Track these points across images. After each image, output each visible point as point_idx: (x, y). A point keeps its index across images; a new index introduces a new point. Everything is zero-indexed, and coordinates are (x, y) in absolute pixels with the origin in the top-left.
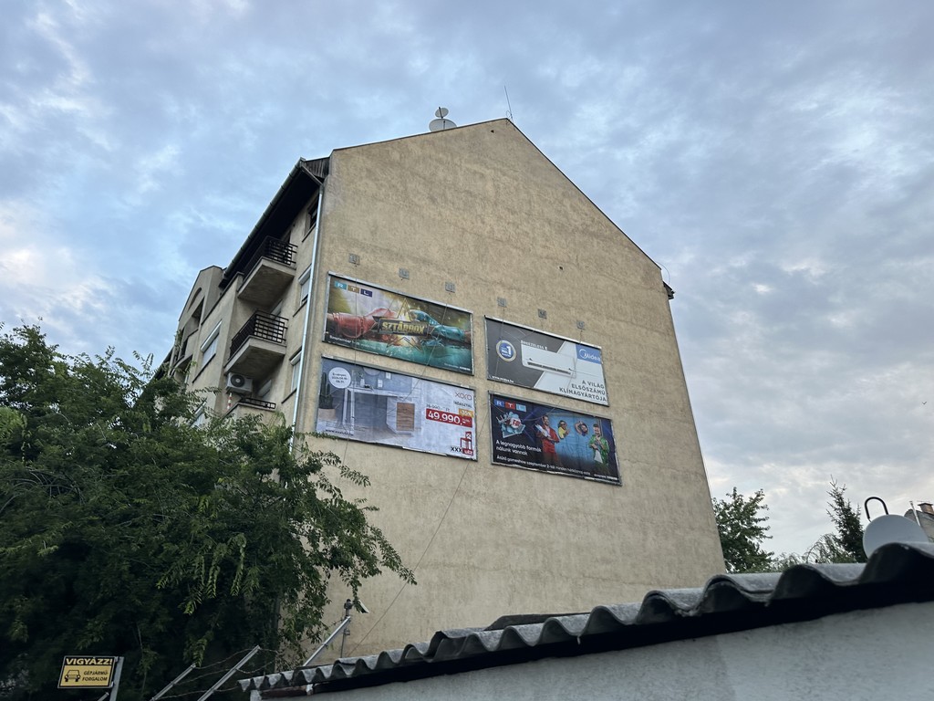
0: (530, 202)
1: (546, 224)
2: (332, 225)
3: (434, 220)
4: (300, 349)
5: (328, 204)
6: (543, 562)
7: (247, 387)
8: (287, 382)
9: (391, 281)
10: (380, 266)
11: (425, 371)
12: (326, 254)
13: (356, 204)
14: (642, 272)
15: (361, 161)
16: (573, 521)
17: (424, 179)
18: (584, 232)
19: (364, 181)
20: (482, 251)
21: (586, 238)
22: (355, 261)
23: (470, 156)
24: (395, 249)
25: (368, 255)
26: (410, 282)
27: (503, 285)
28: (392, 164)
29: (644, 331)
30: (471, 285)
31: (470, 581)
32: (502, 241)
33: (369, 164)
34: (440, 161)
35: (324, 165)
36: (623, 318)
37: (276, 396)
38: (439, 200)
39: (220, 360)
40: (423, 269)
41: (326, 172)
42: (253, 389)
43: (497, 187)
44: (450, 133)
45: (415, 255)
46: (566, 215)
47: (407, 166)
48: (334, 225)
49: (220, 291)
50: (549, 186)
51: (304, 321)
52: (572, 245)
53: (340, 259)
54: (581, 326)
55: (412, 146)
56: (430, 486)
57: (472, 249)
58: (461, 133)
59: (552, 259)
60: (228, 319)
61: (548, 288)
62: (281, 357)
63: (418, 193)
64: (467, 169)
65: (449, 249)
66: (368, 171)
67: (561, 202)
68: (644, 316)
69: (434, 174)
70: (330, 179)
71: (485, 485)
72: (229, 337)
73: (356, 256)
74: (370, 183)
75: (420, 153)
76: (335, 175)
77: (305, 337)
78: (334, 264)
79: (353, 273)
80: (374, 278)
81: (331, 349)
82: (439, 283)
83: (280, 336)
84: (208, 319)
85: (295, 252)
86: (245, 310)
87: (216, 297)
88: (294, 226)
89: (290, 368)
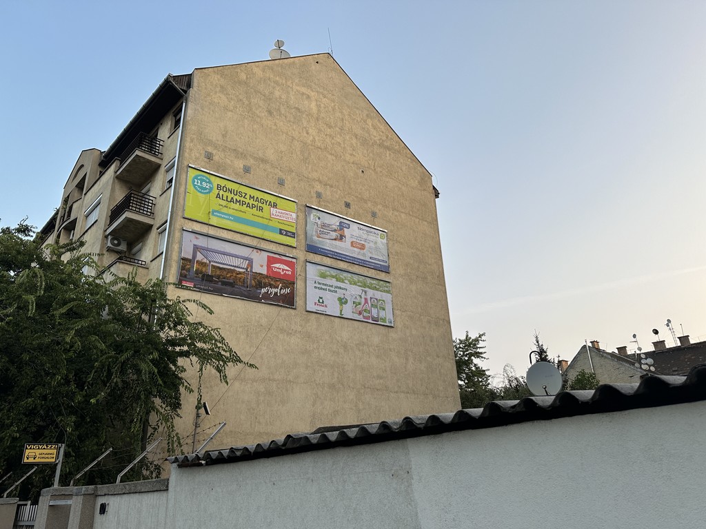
0: (343, 119)
1: (354, 138)
2: (192, 128)
3: (271, 128)
4: (166, 222)
5: (189, 112)
6: (338, 378)
7: (123, 247)
8: (155, 246)
9: (236, 174)
11: (260, 243)
12: (187, 151)
13: (211, 112)
14: (419, 177)
15: (216, 79)
16: (360, 351)
17: (264, 96)
18: (381, 145)
19: (218, 94)
21: (382, 150)
22: (209, 157)
23: (300, 81)
26: (251, 176)
27: (320, 182)
28: (240, 83)
29: (418, 220)
30: (297, 180)
31: (287, 390)
32: (321, 149)
33: (222, 82)
34: (276, 83)
35: (187, 80)
36: (403, 211)
37: (146, 255)
38: (275, 113)
39: (101, 225)
41: (189, 85)
42: (128, 248)
43: (318, 106)
44: (286, 61)
45: (255, 155)
46: (368, 132)
47: (252, 85)
48: (193, 128)
49: (100, 169)
50: (357, 108)
51: (169, 201)
52: (371, 155)
53: (198, 155)
54: (374, 215)
55: (256, 70)
56: (262, 325)
57: (299, 153)
58: (294, 62)
59: (356, 164)
60: (107, 193)
61: (352, 186)
62: (151, 227)
63: (260, 107)
64: (297, 91)
65: (281, 152)
66: (222, 87)
67: (365, 121)
68: (418, 210)
69: (271, 93)
70: (192, 92)
71: (301, 326)
72: (108, 208)
73: (211, 154)
74: (223, 97)
75: (262, 76)
76: (195, 89)
77: (170, 213)
78: (193, 159)
79: (207, 166)
80: (224, 171)
81: (190, 224)
82: (273, 177)
83: (149, 210)
84: (90, 191)
85: (162, 146)
86: (121, 187)
87: (97, 173)
88: (161, 124)
89: (158, 235)
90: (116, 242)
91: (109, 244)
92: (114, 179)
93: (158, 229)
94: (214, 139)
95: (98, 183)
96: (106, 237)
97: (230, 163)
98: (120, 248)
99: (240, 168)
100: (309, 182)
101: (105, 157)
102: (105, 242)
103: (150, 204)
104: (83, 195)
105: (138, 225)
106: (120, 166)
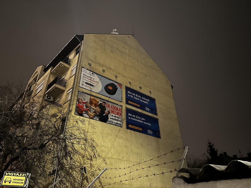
1: (142, 64)
5: (83, 48)
7: (52, 99)
8: (66, 99)
11: (108, 99)
13: (91, 49)
17: (110, 46)
20: (125, 68)
21: (152, 69)
23: (123, 42)
24: (101, 64)
25: (93, 64)
26: (105, 73)
27: (130, 78)
28: (102, 40)
29: (166, 96)
30: (122, 77)
32: (130, 66)
36: (161, 92)
37: (61, 102)
38: (114, 52)
40: (109, 70)
43: (129, 52)
45: (107, 66)
46: (147, 62)
47: (106, 42)
51: (72, 81)
52: (148, 70)
54: (150, 92)
55: (107, 37)
57: (122, 67)
58: (120, 36)
59: (143, 73)
60: (47, 79)
61: (142, 81)
62: (64, 91)
63: (109, 50)
65: (116, 66)
66: (95, 41)
68: (166, 92)
69: (113, 45)
70: (83, 41)
72: (47, 84)
73: (90, 64)
74: (95, 44)
75: (109, 39)
79: (89, 68)
80: (95, 71)
81: (82, 89)
83: (64, 85)
84: (39, 80)
85: (71, 61)
86: (53, 77)
87: (42, 74)
88: (70, 54)
89: (67, 94)
90: (49, 97)
92: (50, 74)
93: (67, 92)
94: (92, 59)
95: (43, 76)
96: (45, 95)
97: (97, 68)
98: (50, 100)
99: (101, 70)
100: (126, 78)
101: (46, 68)
102: (45, 97)
103: (64, 82)
104: (36, 82)
105: (59, 90)
106: (53, 68)
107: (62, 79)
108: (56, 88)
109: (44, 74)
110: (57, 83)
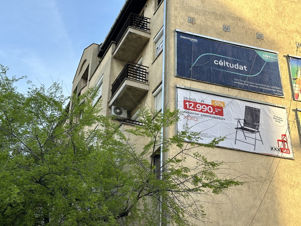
4: (161, 83)
7: (124, 115)
9: (218, 34)
10: (209, 24)
11: (248, 96)
12: (173, 18)
20: (281, 9)
22: (192, 21)
24: (218, 12)
25: (200, 17)
26: (231, 34)
30: (276, 34)
32: (294, 2)
39: (105, 99)
40: (239, 24)
42: (128, 116)
45: (233, 16)
49: (99, 59)
51: (162, 65)
53: (182, 21)
56: (262, 177)
57: (273, 8)
60: (108, 72)
62: (146, 92)
65: (257, 10)
72: (110, 83)
73: (193, 18)
77: (163, 75)
78: (179, 25)
79: (191, 29)
80: (206, 32)
81: (182, 82)
82: (251, 33)
83: (144, 78)
84: (93, 77)
85: (149, 23)
86: (118, 66)
87: (97, 63)
88: (146, 6)
89: (153, 99)
90: (118, 111)
91: (113, 113)
92: (112, 60)
93: (153, 93)
94: (195, 6)
95: (99, 67)
96: (110, 108)
97: (211, 24)
98: (122, 116)
99: (220, 28)
100: (287, 34)
101: (102, 48)
102: (110, 112)
103: (144, 73)
104: (88, 81)
105: (136, 92)
106: (116, 47)
107: (137, 65)
108: (129, 88)
109: (100, 62)
110: (129, 77)
